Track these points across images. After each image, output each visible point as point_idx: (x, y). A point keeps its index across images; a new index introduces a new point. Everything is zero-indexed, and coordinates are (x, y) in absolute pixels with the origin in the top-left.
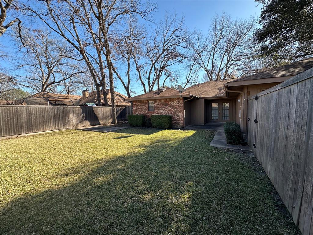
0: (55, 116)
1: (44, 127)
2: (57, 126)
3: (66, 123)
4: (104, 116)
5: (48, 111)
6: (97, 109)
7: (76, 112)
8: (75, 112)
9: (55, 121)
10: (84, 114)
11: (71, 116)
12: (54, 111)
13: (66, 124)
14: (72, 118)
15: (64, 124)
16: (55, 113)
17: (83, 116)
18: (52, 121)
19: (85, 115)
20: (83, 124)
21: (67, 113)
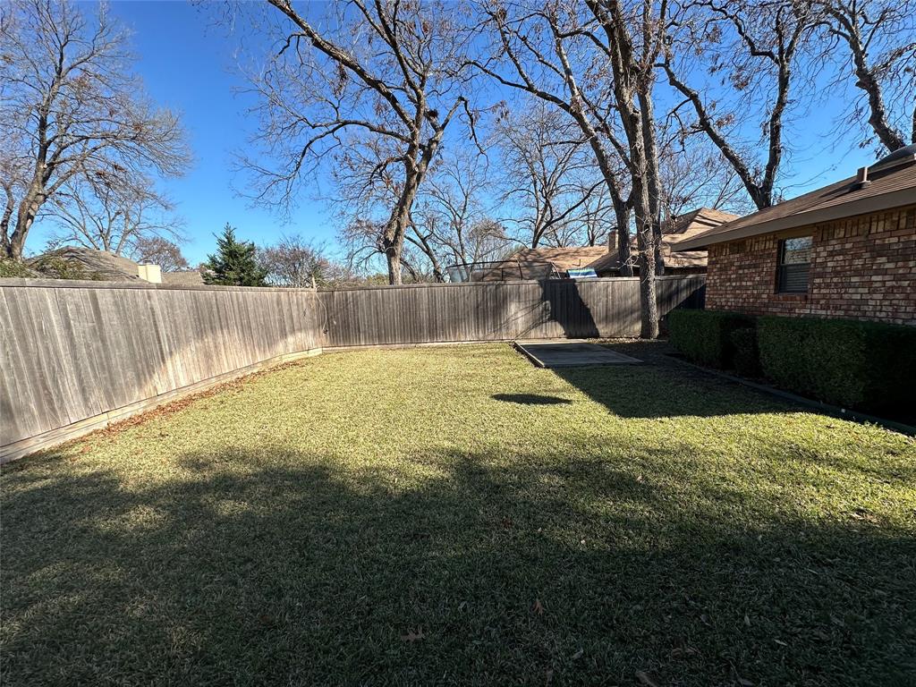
0: (478, 307)
1: (456, 332)
2: (480, 332)
3: (501, 324)
4: (616, 310)
5: (464, 295)
6: (591, 286)
7: (525, 298)
8: (523, 297)
9: (478, 319)
10: (547, 302)
11: (513, 308)
12: (477, 295)
13: (501, 328)
14: (516, 313)
15: (497, 327)
16: (477, 301)
17: (545, 309)
18: (472, 318)
19: (552, 306)
20: (544, 332)
21: (505, 299)
